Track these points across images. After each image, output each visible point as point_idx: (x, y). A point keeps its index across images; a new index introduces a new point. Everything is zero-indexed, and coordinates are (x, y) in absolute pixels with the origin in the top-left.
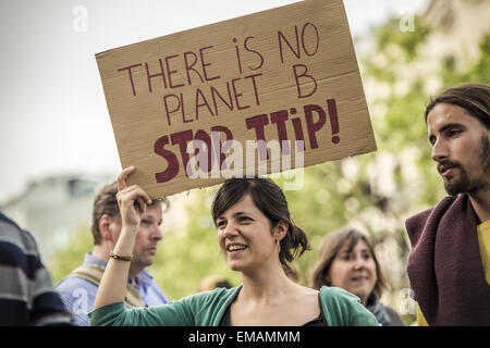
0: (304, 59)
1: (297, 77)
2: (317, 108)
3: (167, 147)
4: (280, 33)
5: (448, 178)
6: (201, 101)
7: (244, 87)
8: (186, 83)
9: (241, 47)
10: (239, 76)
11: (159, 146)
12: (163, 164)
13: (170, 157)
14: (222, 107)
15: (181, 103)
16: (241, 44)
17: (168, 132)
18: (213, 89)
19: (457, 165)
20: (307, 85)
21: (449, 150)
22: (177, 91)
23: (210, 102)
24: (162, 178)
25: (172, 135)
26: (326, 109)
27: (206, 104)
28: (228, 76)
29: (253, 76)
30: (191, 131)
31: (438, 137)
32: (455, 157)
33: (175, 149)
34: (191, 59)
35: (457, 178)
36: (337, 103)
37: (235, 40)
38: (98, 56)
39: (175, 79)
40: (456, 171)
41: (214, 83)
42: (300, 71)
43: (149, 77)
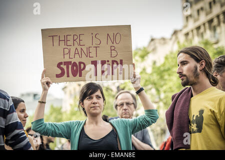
0: (115, 45)
1: (111, 50)
2: (116, 62)
3: (62, 66)
4: (108, 34)
5: (182, 80)
6: (77, 52)
7: (93, 50)
8: (73, 45)
9: (94, 37)
10: (92, 46)
11: (59, 65)
12: (59, 72)
13: (62, 69)
14: (84, 56)
15: (69, 52)
16: (94, 36)
17: (63, 61)
18: (81, 49)
19: (185, 76)
20: (114, 53)
21: (182, 70)
22: (69, 47)
23: (80, 53)
24: (58, 76)
25: (64, 62)
26: (119, 62)
27: (78, 53)
28: (87, 45)
29: (96, 47)
30: (71, 62)
31: (180, 65)
32: (184, 73)
33: (65, 67)
34: (75, 37)
35: (185, 80)
36: (123, 61)
37: (92, 34)
38: (42, 30)
39: (69, 43)
40: (185, 78)
41: (82, 47)
42: (113, 48)
43: (60, 41)
